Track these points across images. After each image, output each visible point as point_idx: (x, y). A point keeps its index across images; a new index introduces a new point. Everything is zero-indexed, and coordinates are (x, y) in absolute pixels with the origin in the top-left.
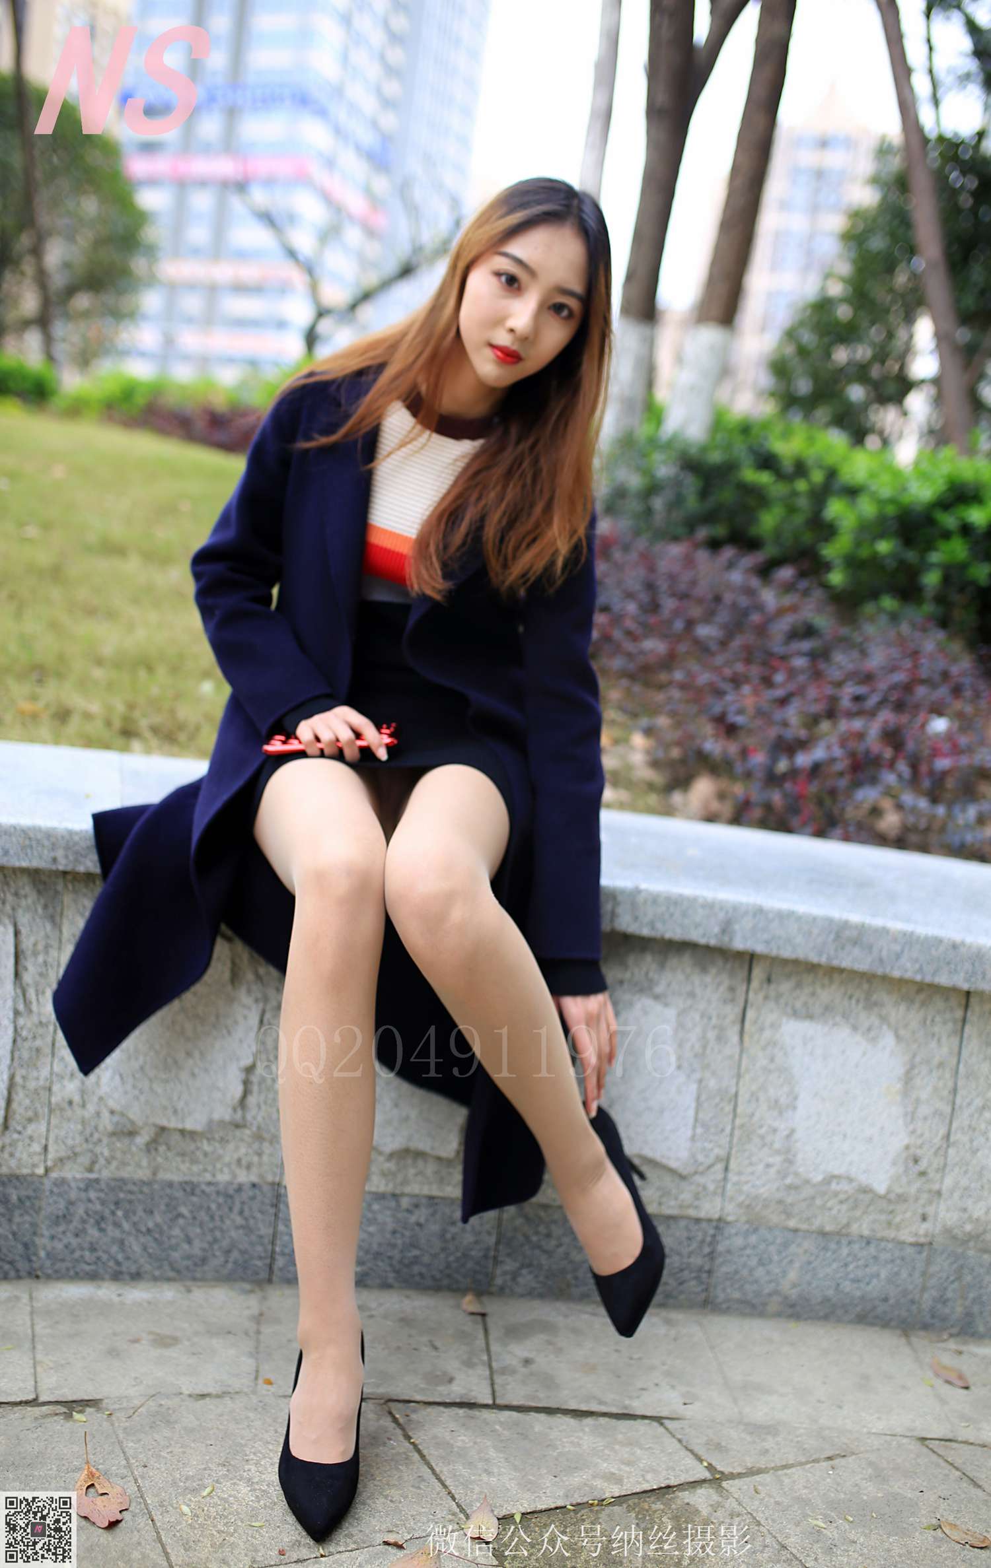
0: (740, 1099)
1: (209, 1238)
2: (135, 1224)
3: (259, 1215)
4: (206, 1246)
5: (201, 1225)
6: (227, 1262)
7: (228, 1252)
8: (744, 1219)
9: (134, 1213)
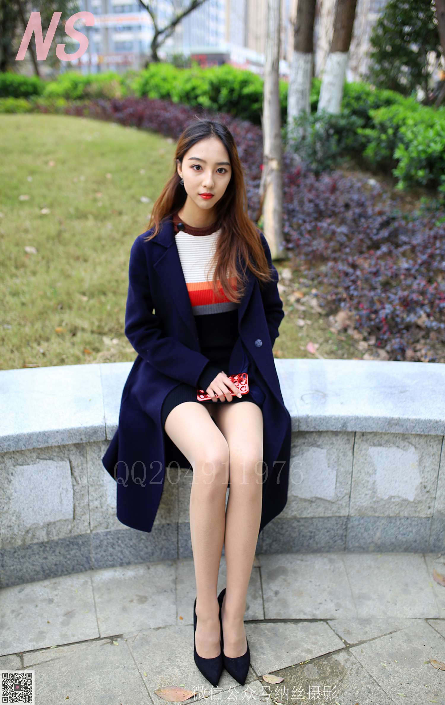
0: (353, 473)
1: (154, 545)
2: (126, 544)
3: (171, 535)
4: (153, 548)
5: (150, 541)
6: (161, 553)
7: (161, 549)
8: (358, 515)
9: (125, 541)
